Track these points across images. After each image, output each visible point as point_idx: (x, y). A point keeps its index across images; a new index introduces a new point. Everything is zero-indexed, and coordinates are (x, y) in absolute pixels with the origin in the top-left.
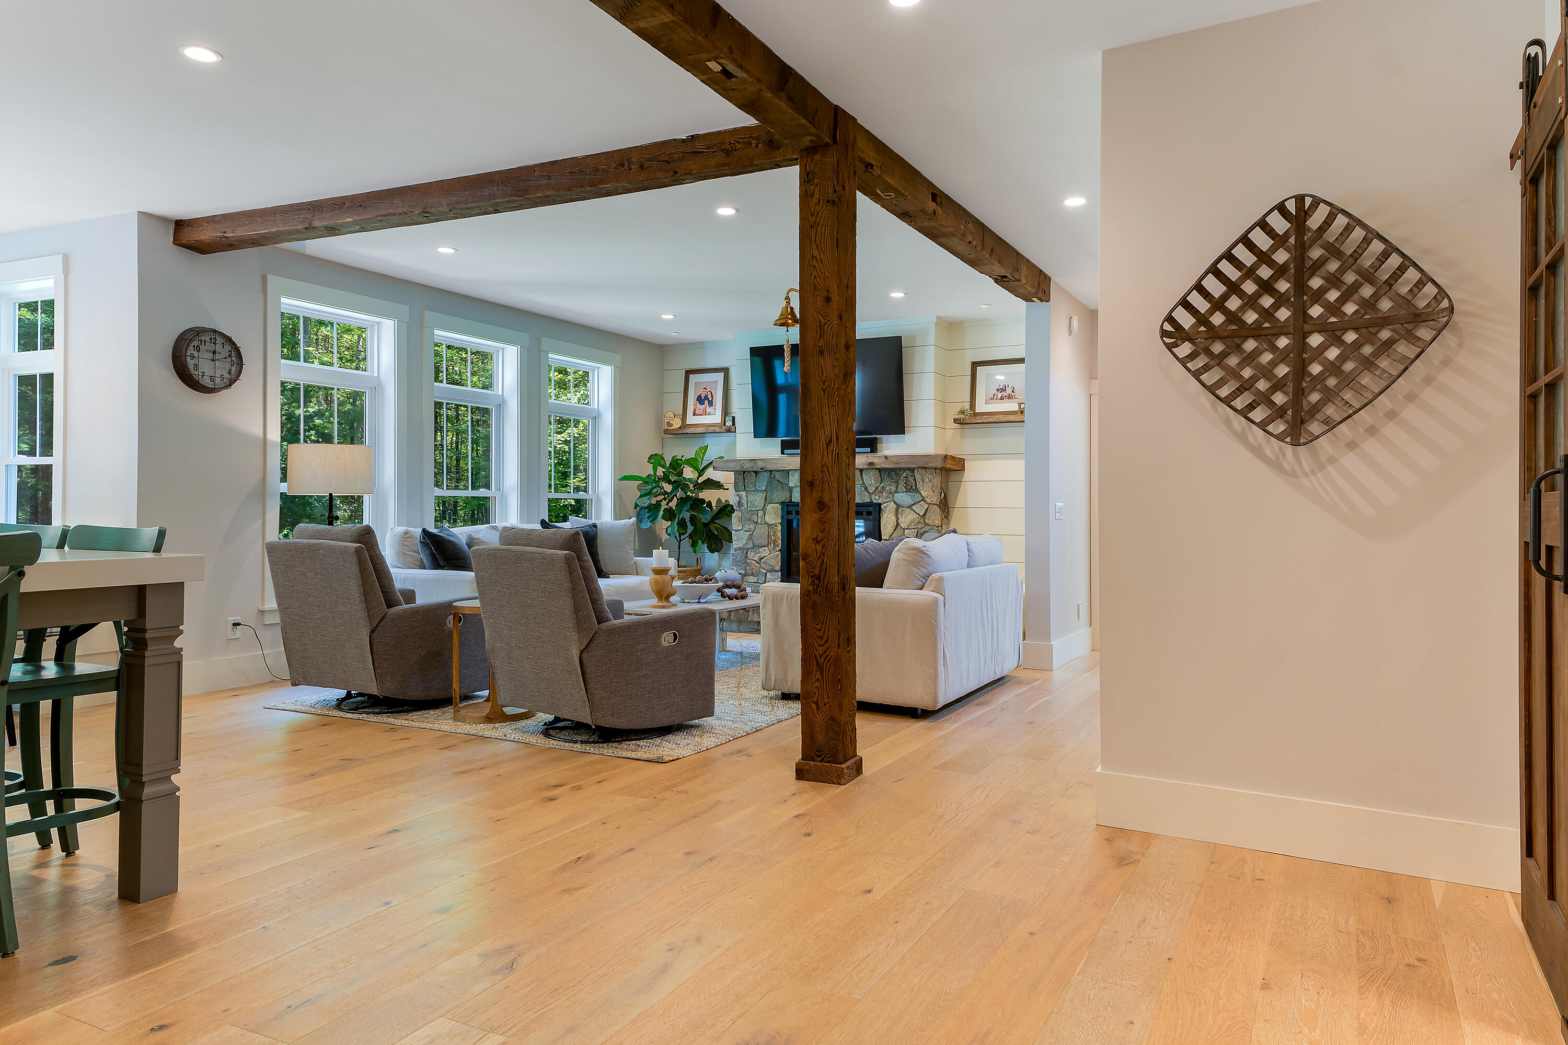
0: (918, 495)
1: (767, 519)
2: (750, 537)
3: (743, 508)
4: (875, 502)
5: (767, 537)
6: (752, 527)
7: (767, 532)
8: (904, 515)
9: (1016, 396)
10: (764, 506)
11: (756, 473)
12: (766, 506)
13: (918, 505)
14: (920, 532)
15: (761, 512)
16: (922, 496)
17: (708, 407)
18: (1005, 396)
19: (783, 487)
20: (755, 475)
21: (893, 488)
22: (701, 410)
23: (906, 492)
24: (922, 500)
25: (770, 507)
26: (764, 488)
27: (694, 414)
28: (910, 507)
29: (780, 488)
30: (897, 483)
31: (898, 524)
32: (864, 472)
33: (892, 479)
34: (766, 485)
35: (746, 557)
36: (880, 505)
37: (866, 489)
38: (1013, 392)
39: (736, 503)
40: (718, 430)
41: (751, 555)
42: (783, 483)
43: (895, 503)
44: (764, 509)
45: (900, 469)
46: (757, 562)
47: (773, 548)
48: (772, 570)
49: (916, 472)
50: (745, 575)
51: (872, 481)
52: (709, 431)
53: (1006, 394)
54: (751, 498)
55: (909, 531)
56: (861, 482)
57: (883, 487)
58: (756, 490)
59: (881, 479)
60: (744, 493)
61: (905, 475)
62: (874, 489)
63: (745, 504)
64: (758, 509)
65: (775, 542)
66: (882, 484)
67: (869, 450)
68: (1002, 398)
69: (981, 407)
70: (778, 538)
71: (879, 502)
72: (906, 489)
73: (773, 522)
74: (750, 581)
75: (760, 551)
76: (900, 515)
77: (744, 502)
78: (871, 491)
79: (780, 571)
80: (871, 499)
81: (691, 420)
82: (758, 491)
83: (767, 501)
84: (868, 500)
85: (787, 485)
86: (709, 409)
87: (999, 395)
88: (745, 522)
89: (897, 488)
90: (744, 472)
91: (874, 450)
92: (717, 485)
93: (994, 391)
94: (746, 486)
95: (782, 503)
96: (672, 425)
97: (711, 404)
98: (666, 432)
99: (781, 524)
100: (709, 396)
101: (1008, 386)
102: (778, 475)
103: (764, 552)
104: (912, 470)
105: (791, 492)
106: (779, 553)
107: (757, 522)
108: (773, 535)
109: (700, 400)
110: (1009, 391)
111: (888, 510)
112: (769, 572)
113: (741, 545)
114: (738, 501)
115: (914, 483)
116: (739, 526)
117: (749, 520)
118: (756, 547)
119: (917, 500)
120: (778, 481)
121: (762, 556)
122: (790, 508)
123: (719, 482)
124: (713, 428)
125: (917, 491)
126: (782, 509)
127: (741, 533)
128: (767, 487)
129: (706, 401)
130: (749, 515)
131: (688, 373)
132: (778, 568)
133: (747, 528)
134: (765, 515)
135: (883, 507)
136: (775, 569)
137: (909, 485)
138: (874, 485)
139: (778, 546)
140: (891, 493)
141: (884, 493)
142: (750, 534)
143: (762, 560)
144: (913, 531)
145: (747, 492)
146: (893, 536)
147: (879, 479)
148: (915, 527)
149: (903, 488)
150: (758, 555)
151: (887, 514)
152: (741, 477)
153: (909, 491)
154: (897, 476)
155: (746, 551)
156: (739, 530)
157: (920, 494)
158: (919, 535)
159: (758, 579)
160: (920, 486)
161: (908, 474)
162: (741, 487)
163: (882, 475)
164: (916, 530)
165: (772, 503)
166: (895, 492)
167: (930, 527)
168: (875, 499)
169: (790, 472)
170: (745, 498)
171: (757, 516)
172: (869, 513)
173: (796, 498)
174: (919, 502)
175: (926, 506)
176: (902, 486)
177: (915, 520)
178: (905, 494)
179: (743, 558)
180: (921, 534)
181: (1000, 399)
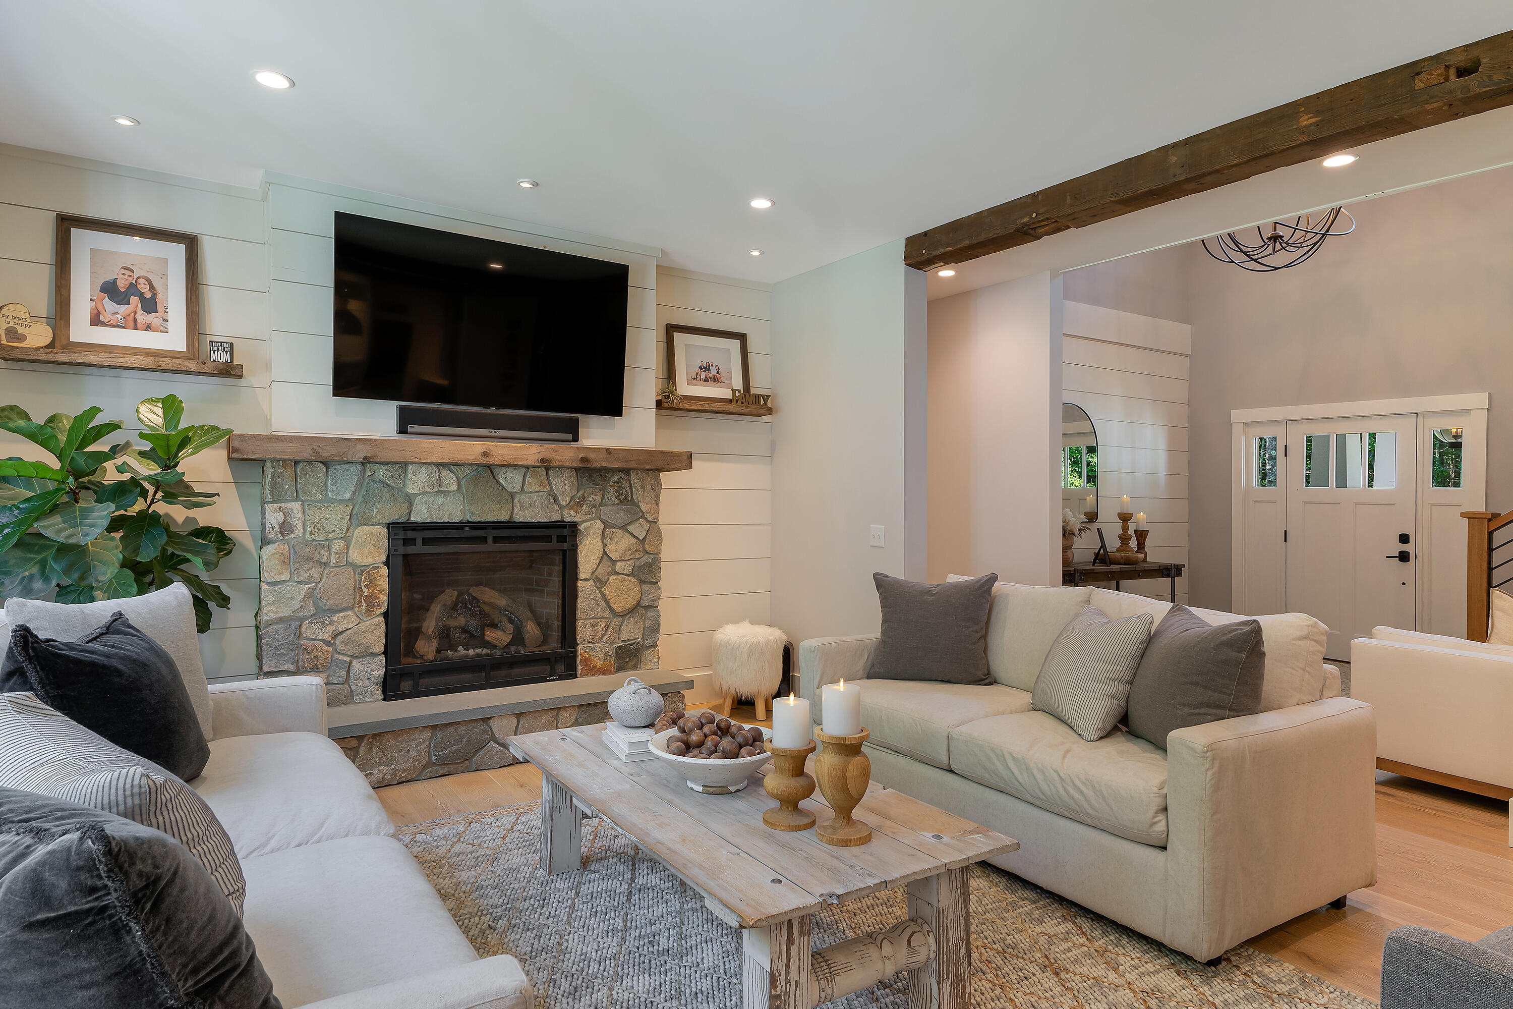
0: (637, 510)
1: (355, 556)
2: (310, 595)
3: (293, 536)
4: (568, 519)
5: (351, 592)
6: (315, 572)
7: (352, 580)
8: (615, 540)
9: (722, 379)
10: (348, 530)
11: (327, 463)
12: (351, 531)
13: (637, 524)
14: (638, 563)
15: (342, 543)
16: (641, 511)
17: (140, 311)
18: (710, 378)
19: (393, 495)
20: (325, 470)
21: (598, 498)
22: (119, 317)
23: (617, 504)
24: (641, 517)
25: (360, 532)
26: (347, 496)
27: (96, 321)
28: (624, 528)
29: (387, 495)
30: (604, 491)
31: (605, 553)
32: (551, 472)
33: (596, 485)
34: (353, 489)
35: (300, 636)
36: (575, 525)
37: (555, 499)
38: (718, 373)
39: (277, 527)
40: (192, 366)
41: (308, 630)
42: (393, 488)
43: (601, 521)
44: (346, 538)
45: (607, 469)
46: (328, 643)
47: (367, 611)
48: (366, 655)
49: (633, 475)
50: (297, 672)
51: (566, 487)
52: (164, 367)
53: (710, 375)
54: (315, 515)
55: (624, 563)
56: (548, 489)
57: (583, 497)
58: (326, 500)
59: (579, 484)
60: (296, 506)
61: (616, 478)
62: (568, 499)
63: (300, 527)
64: (332, 536)
65: (371, 602)
66: (581, 492)
67: (569, 436)
68: (706, 380)
70: (381, 591)
71: (575, 520)
72: (619, 499)
73: (368, 561)
75: (335, 619)
76: (608, 540)
77: (297, 523)
78: (563, 503)
79: (383, 653)
80: (562, 515)
82: (332, 501)
83: (357, 519)
84: (556, 517)
85: (402, 489)
86: (142, 317)
87: (703, 375)
88: (298, 565)
89: (603, 498)
90: (296, 463)
91: (576, 439)
93: (697, 369)
94: (300, 492)
95: (392, 527)
96: (23, 338)
97: (150, 306)
99: (387, 563)
100: (144, 288)
101: (712, 365)
102: (381, 472)
103: (346, 621)
104: (627, 471)
105: (411, 504)
106: (382, 619)
107: (326, 564)
108: (366, 586)
109: (110, 290)
110: (713, 371)
111: (592, 531)
112: (357, 658)
113: (285, 612)
114: (281, 521)
115: (629, 492)
116: (281, 573)
117: (309, 559)
118: (323, 612)
119: (635, 517)
120: (383, 483)
121: (340, 630)
122: (410, 535)
124: (178, 361)
125: (633, 503)
126: (392, 537)
127: (288, 588)
128: (354, 493)
129: (134, 300)
130: (308, 550)
131: (67, 222)
132: (380, 648)
133: (304, 576)
134: (348, 549)
135: (582, 527)
136: (372, 650)
137: (622, 494)
138: (569, 493)
139: (378, 605)
140: (594, 507)
141: (585, 506)
142: (309, 588)
143: (340, 638)
144: (628, 563)
145: (303, 501)
146: (596, 573)
147: (576, 483)
148: (631, 557)
149: (613, 498)
150: (331, 628)
151: (589, 539)
152: (289, 472)
153: (621, 502)
154: (604, 479)
155: (298, 623)
156: (281, 582)
157: (639, 507)
158: (636, 569)
159: (329, 676)
160: (638, 495)
161: (621, 477)
162: (289, 493)
163: (579, 478)
164: (631, 561)
165: (368, 525)
166: (601, 505)
167: (652, 556)
168: (569, 516)
169: (410, 468)
170: (300, 515)
171: (329, 551)
172: (561, 539)
173: (421, 515)
174: (638, 519)
175: (647, 526)
176: (611, 495)
177: (632, 547)
178: (615, 508)
179: (290, 638)
180: (639, 567)
181: (705, 381)
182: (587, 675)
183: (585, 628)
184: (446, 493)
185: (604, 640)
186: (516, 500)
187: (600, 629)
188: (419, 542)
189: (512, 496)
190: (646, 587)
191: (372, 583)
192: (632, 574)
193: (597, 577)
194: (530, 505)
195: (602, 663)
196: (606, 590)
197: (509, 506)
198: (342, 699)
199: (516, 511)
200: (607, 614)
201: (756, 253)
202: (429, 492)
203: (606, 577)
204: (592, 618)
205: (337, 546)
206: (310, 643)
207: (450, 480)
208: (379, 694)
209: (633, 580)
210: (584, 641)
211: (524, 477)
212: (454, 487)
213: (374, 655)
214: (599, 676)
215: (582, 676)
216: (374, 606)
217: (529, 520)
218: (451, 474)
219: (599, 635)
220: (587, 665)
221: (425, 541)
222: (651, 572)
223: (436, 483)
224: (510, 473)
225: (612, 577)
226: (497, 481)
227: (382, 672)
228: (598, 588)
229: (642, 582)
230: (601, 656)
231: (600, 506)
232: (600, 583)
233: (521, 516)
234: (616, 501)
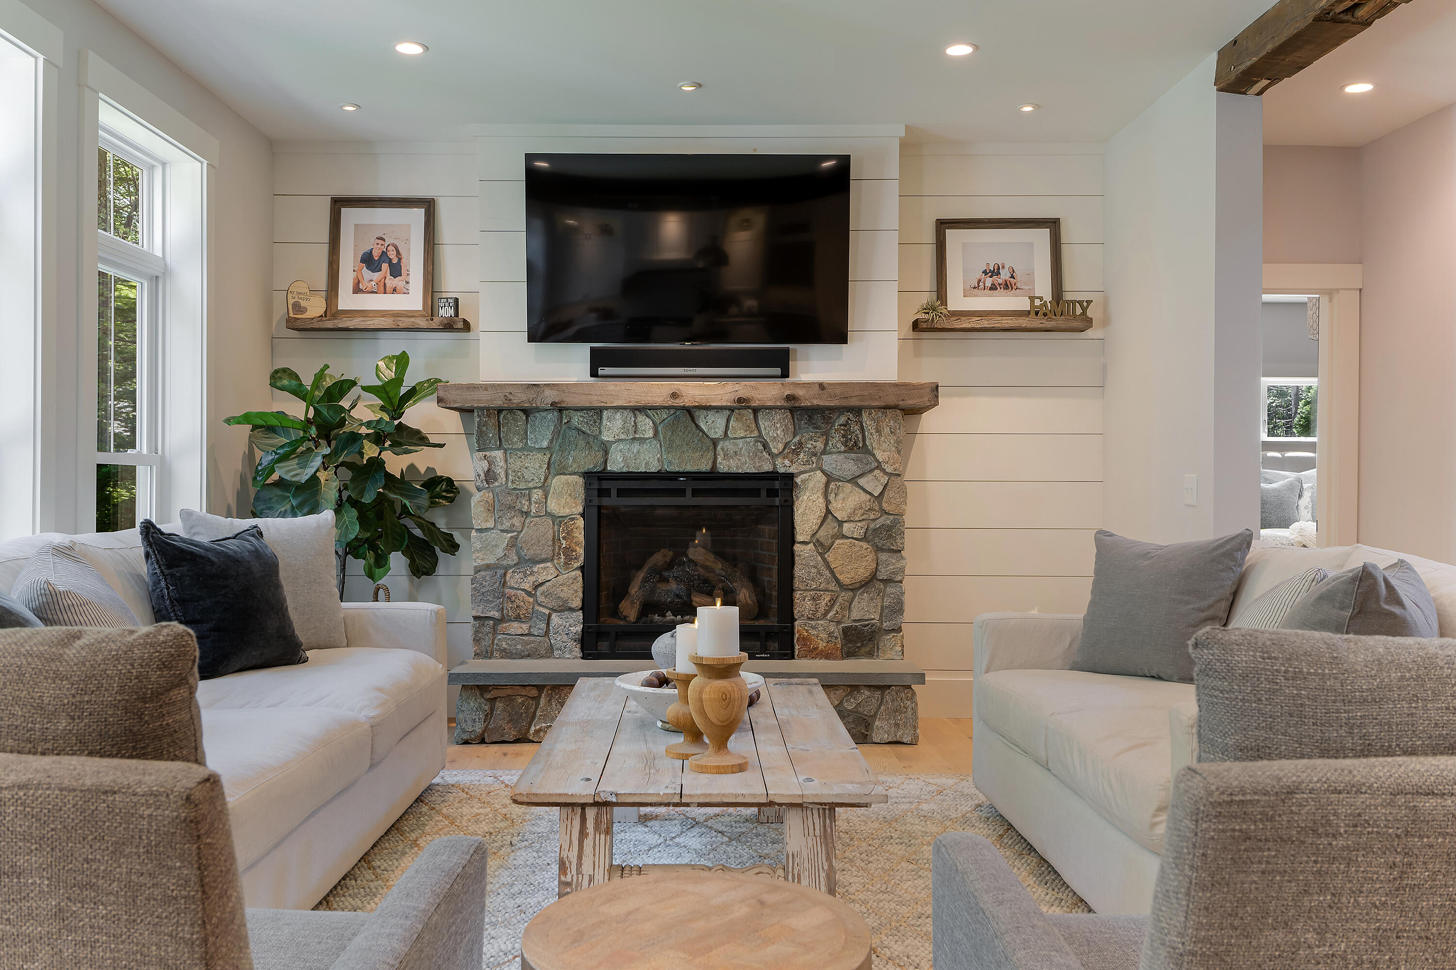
0: (871, 459)
1: (553, 506)
2: (513, 544)
3: (496, 484)
4: (781, 470)
5: (550, 543)
6: (517, 522)
7: (551, 531)
8: (841, 496)
9: (1019, 285)
10: (546, 479)
11: (526, 412)
12: (549, 481)
13: (870, 477)
14: (872, 526)
15: (540, 492)
16: (877, 461)
17: (389, 277)
18: (1000, 285)
19: (588, 443)
20: (524, 418)
21: (820, 445)
22: (373, 283)
23: (845, 452)
24: (877, 468)
25: (558, 482)
26: (545, 444)
27: (357, 290)
28: (853, 481)
29: (582, 443)
30: (827, 435)
31: (828, 512)
32: (760, 415)
33: (817, 428)
34: (550, 437)
35: (504, 584)
36: (790, 477)
37: (765, 446)
38: (1012, 277)
39: (482, 475)
40: (422, 323)
41: (513, 579)
42: (588, 435)
43: (823, 472)
44: (544, 487)
45: (832, 409)
46: (529, 594)
47: (566, 563)
48: (564, 608)
49: (865, 416)
50: (502, 620)
51: (779, 432)
52: (402, 325)
53: (1000, 281)
54: (516, 463)
55: (852, 525)
56: (756, 434)
57: (800, 443)
58: (526, 448)
59: (795, 428)
60: (499, 454)
61: (842, 420)
62: (781, 446)
63: (503, 475)
64: (531, 485)
65: (568, 552)
66: (798, 438)
67: (778, 371)
68: (993, 288)
69: (957, 301)
70: (577, 544)
71: (791, 470)
72: (846, 446)
73: (566, 511)
74: (512, 631)
75: (535, 570)
76: (833, 495)
77: (500, 471)
78: (775, 451)
79: (582, 609)
80: (775, 465)
81: (347, 300)
82: (532, 449)
83: (553, 469)
84: (767, 467)
85: (596, 437)
86: (391, 282)
87: (989, 282)
88: (501, 513)
89: (826, 444)
90: (499, 411)
91: (785, 374)
92: (417, 438)
93: (979, 274)
94: (503, 440)
95: (588, 476)
96: (303, 310)
97: (396, 271)
98: (293, 324)
99: (583, 515)
100: (392, 255)
101: (1003, 267)
102: (577, 419)
103: (546, 572)
104: (857, 411)
105: (606, 453)
106: (579, 573)
107: (527, 514)
108: (564, 538)
109: (369, 261)
110: (1005, 275)
111: (811, 485)
112: (555, 611)
113: (491, 560)
114: (486, 469)
115: (860, 436)
116: (487, 521)
117: (511, 508)
118: (526, 562)
119: (868, 468)
120: (578, 430)
121: (540, 581)
122: (605, 485)
123: (418, 432)
124: (412, 320)
125: (866, 450)
126: (587, 488)
127: (493, 534)
128: (551, 441)
129: (385, 266)
130: (510, 498)
131: (339, 203)
132: (577, 603)
133: (507, 525)
134: (546, 498)
135: (798, 480)
136: (569, 605)
137: (851, 439)
138: (782, 439)
139: (576, 558)
140: (815, 455)
141: (802, 455)
142: (511, 537)
143: (540, 589)
144: (859, 524)
145: (506, 450)
146: (817, 536)
147: (791, 427)
148: (863, 517)
149: (839, 445)
150: (532, 579)
151: (808, 494)
152: (493, 421)
153: (850, 450)
154: (828, 421)
155: (502, 571)
156: (487, 530)
157: (874, 455)
158: (870, 532)
159: (530, 627)
160: (872, 440)
161: (849, 419)
162: (493, 441)
163: (796, 421)
164: (864, 523)
165: (564, 474)
166: (824, 452)
167: (892, 517)
168: (783, 466)
169: (605, 413)
170: (502, 464)
171: (530, 499)
172: (772, 493)
173: (616, 463)
174: (871, 471)
175: (884, 479)
176: (836, 440)
177: (863, 506)
178: (843, 456)
179: (496, 586)
180: (875, 530)
181: (991, 289)
182: (806, 657)
183: (804, 600)
184: (642, 440)
185: (828, 617)
186: (719, 448)
187: (823, 603)
188: (614, 493)
189: (715, 443)
190: (883, 556)
191: (569, 534)
192: (864, 539)
193: (818, 540)
194: (736, 453)
195: (824, 644)
196: (830, 556)
197: (711, 454)
198: (543, 652)
199: (719, 460)
200: (833, 586)
201: (1028, 109)
202: (625, 440)
203: (830, 541)
204: (813, 590)
205: (537, 495)
206: (513, 592)
207: (646, 425)
208: (577, 651)
209: (865, 545)
210: (803, 616)
211: (728, 421)
212: (650, 434)
213: (571, 610)
214: (821, 661)
215: (800, 657)
216: (572, 559)
217: (734, 470)
218: (648, 420)
219: (822, 610)
220: (805, 645)
221: (621, 493)
222: (890, 537)
223: (632, 430)
224: (711, 416)
225: (837, 541)
226: (698, 427)
227: (579, 628)
228: (821, 554)
229: (878, 549)
230: (824, 636)
231: (822, 454)
232: (823, 548)
233: (725, 466)
234: (843, 448)
